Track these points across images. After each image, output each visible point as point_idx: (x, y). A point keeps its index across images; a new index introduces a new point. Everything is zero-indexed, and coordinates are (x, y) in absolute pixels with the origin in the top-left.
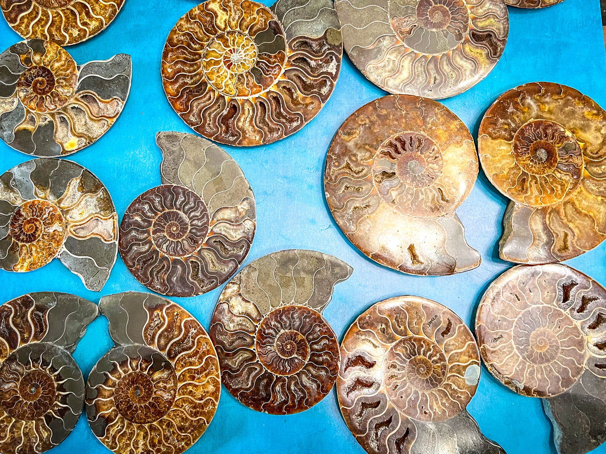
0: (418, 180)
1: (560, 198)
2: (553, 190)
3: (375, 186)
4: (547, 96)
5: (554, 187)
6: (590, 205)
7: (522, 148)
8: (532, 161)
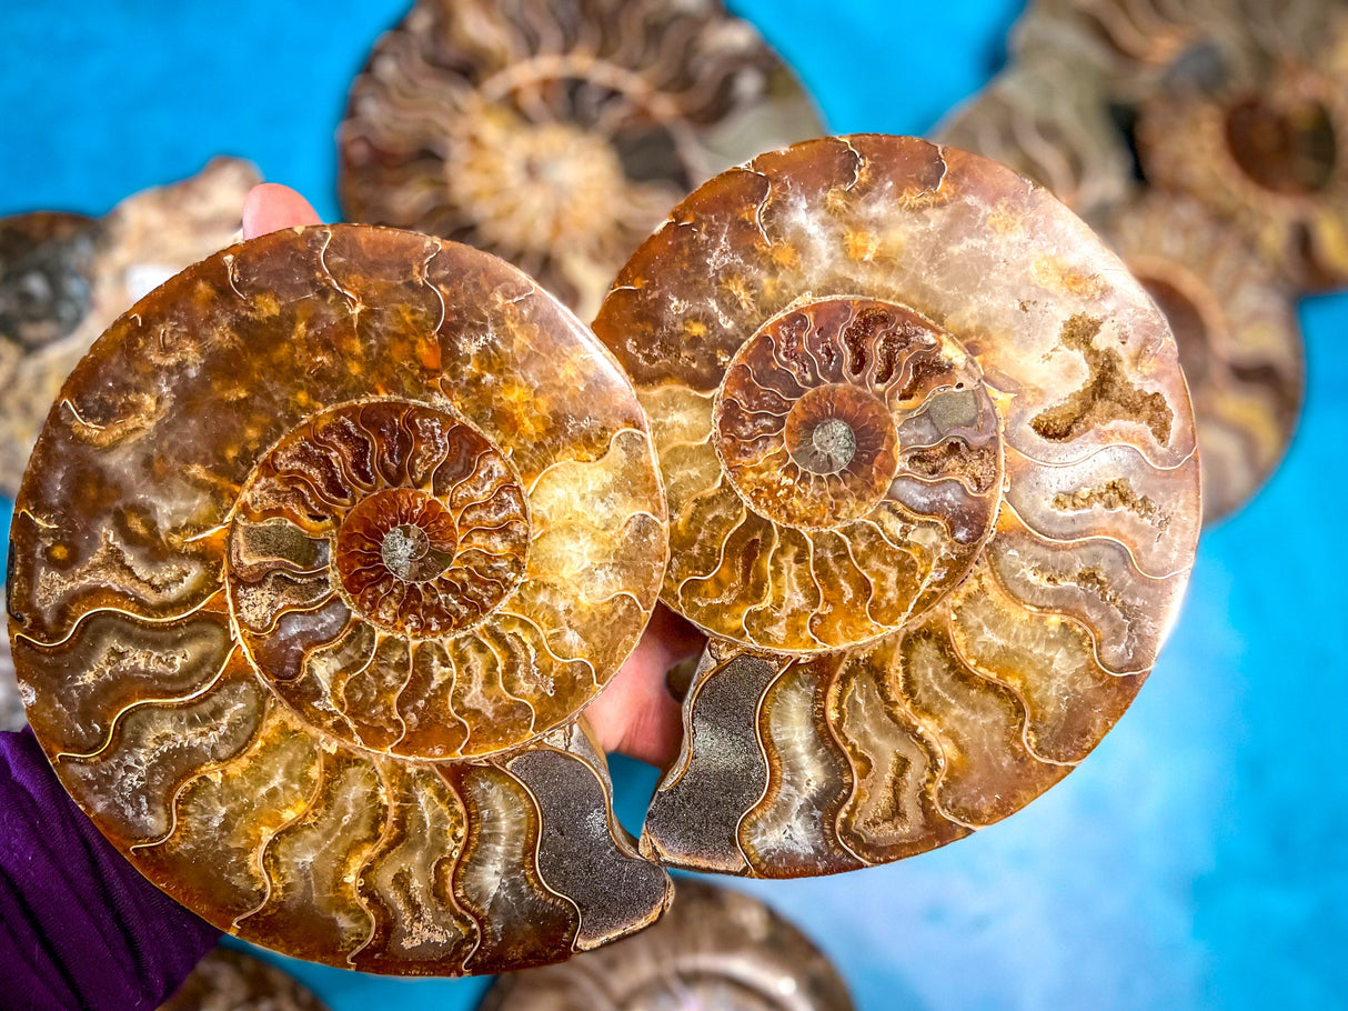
0: (425, 608)
1: (891, 621)
2: (863, 587)
3: (240, 641)
4: (880, 194)
5: (873, 574)
6: (1012, 646)
7: (754, 418)
8: (791, 470)
